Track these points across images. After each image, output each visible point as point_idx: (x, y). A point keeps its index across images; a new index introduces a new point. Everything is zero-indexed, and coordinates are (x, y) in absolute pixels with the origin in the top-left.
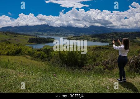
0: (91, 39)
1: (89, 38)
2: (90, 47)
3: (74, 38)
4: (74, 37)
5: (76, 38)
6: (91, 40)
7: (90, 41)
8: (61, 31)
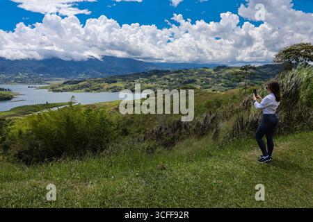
0: (106, 86)
1: (102, 84)
2: (107, 104)
3: (66, 87)
4: (65, 83)
5: (70, 86)
6: (107, 90)
7: (104, 91)
8: (28, 70)
